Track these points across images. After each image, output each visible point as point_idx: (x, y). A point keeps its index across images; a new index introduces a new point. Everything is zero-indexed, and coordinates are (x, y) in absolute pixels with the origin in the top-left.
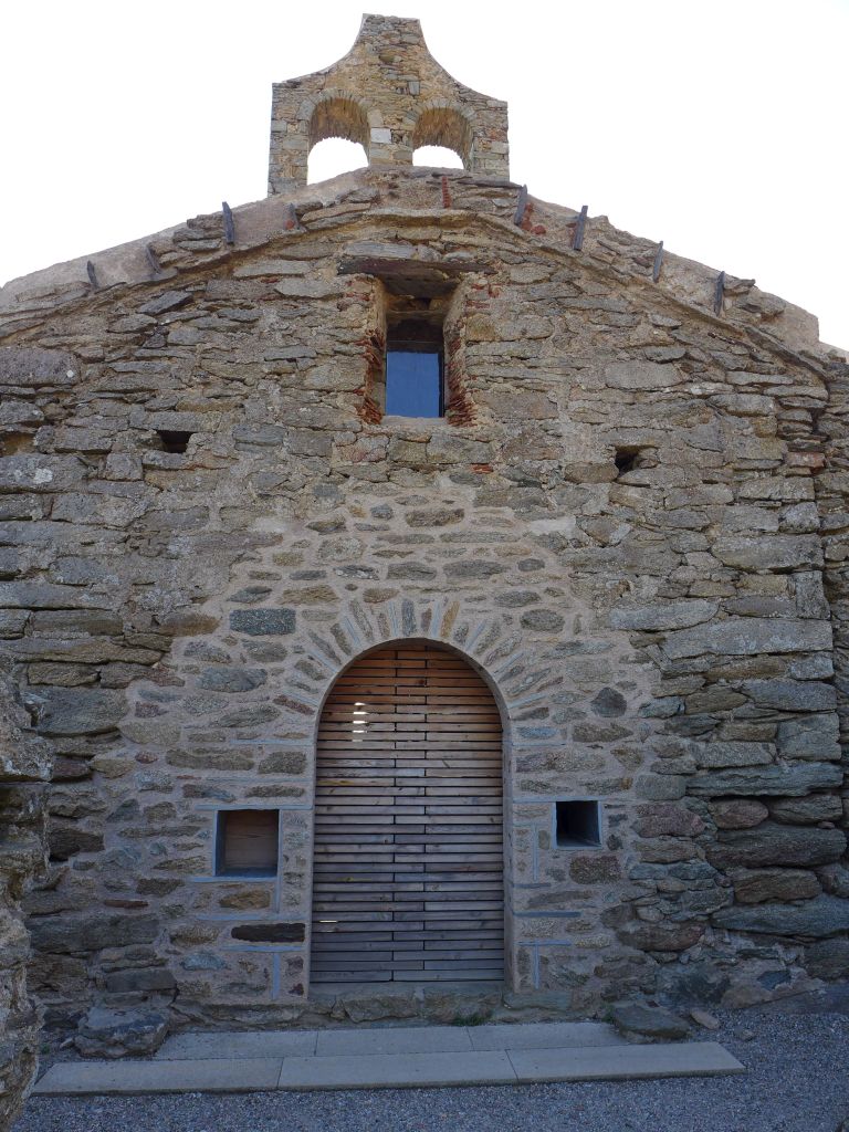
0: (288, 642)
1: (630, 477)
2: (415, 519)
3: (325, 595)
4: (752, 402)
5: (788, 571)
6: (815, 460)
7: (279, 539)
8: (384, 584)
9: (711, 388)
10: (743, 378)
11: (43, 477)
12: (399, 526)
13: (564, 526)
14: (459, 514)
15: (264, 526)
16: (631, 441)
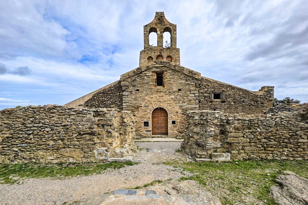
0: (149, 108)
1: (180, 92)
2: (159, 97)
3: (152, 104)
4: (193, 83)
5: (195, 100)
6: (199, 89)
7: (147, 99)
8: (157, 103)
9: (188, 82)
10: (192, 81)
11: (127, 94)
12: (158, 97)
13: (173, 97)
14: (163, 96)
15: (146, 98)
16: (180, 88)
